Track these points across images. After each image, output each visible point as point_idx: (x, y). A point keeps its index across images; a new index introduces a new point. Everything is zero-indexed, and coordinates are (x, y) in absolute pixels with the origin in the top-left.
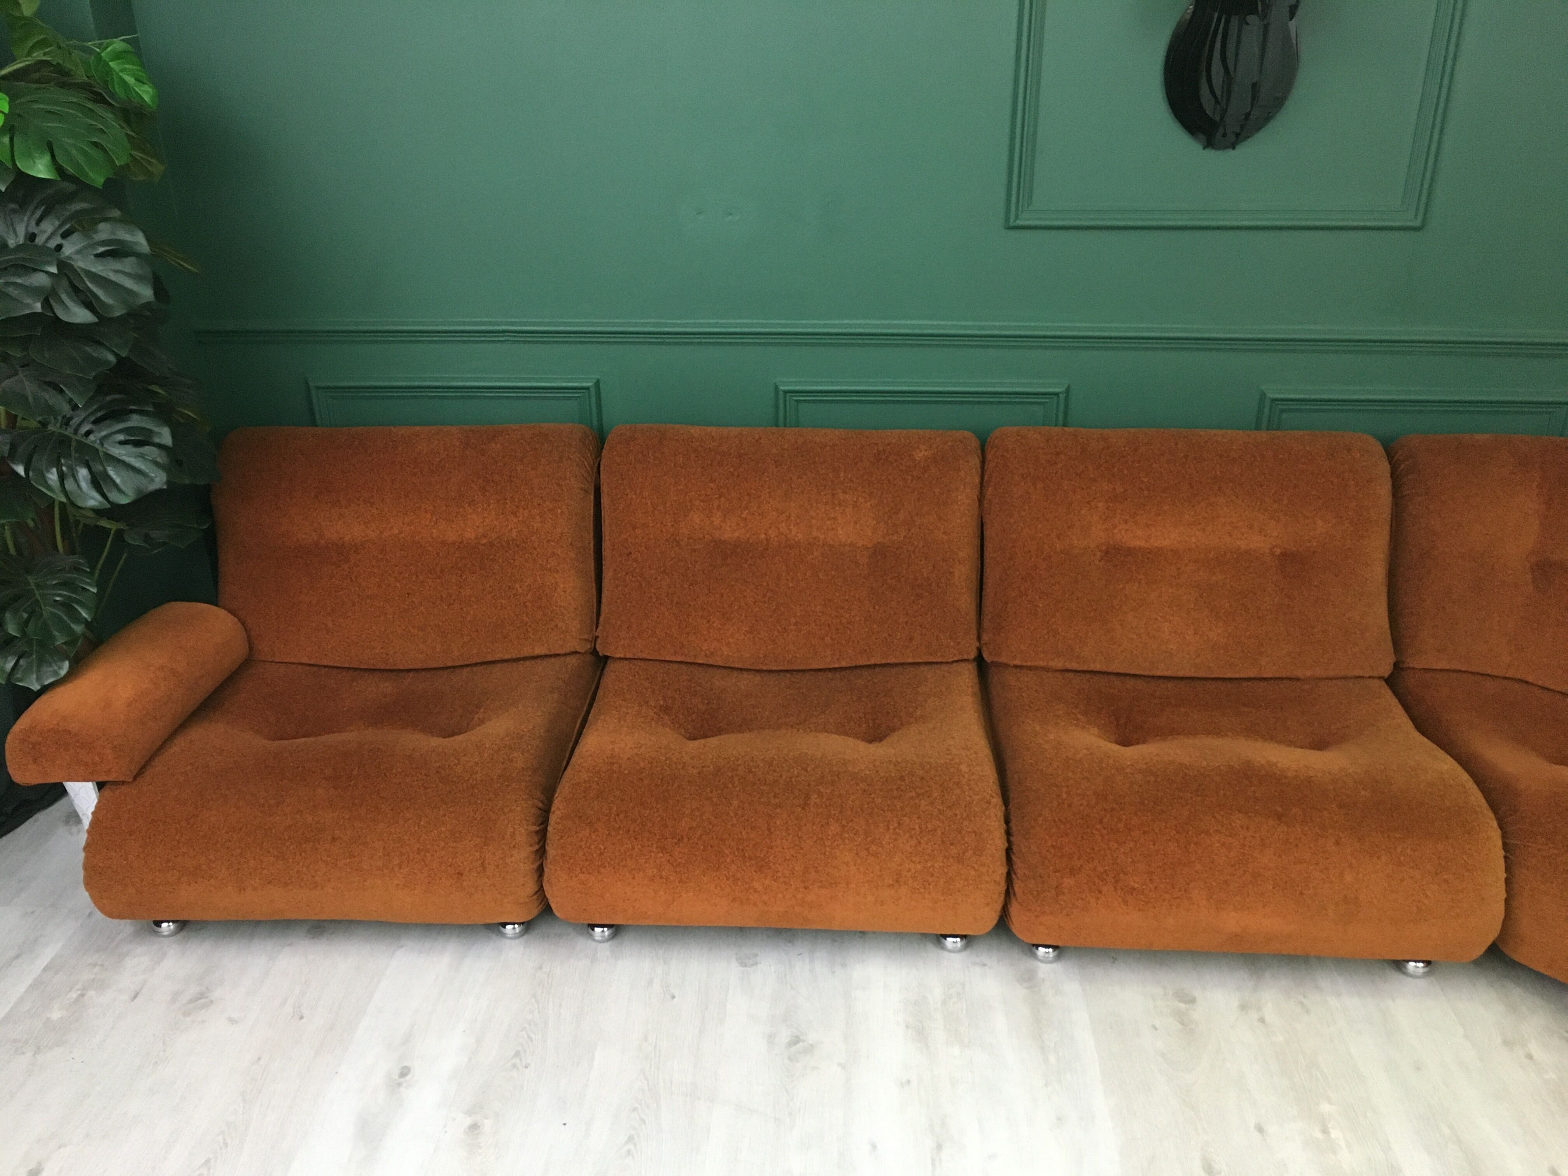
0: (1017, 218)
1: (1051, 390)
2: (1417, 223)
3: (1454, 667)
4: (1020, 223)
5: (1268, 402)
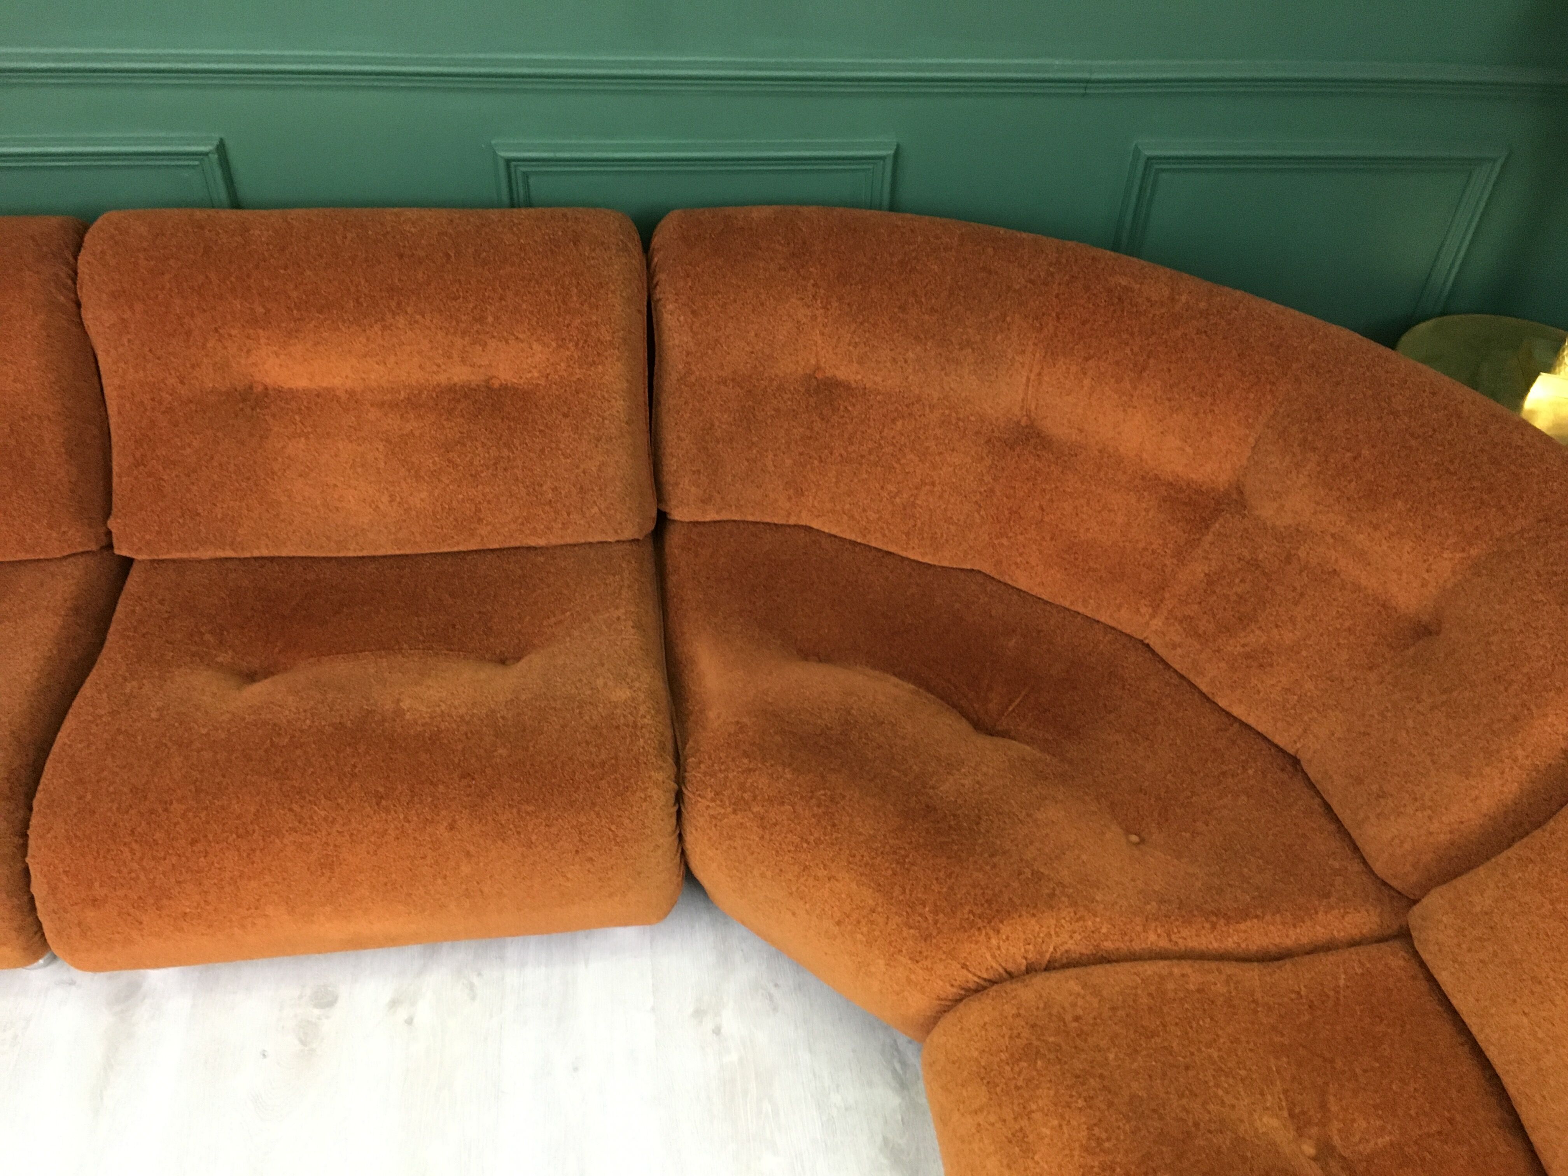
1: (197, 149)
5: (502, 165)
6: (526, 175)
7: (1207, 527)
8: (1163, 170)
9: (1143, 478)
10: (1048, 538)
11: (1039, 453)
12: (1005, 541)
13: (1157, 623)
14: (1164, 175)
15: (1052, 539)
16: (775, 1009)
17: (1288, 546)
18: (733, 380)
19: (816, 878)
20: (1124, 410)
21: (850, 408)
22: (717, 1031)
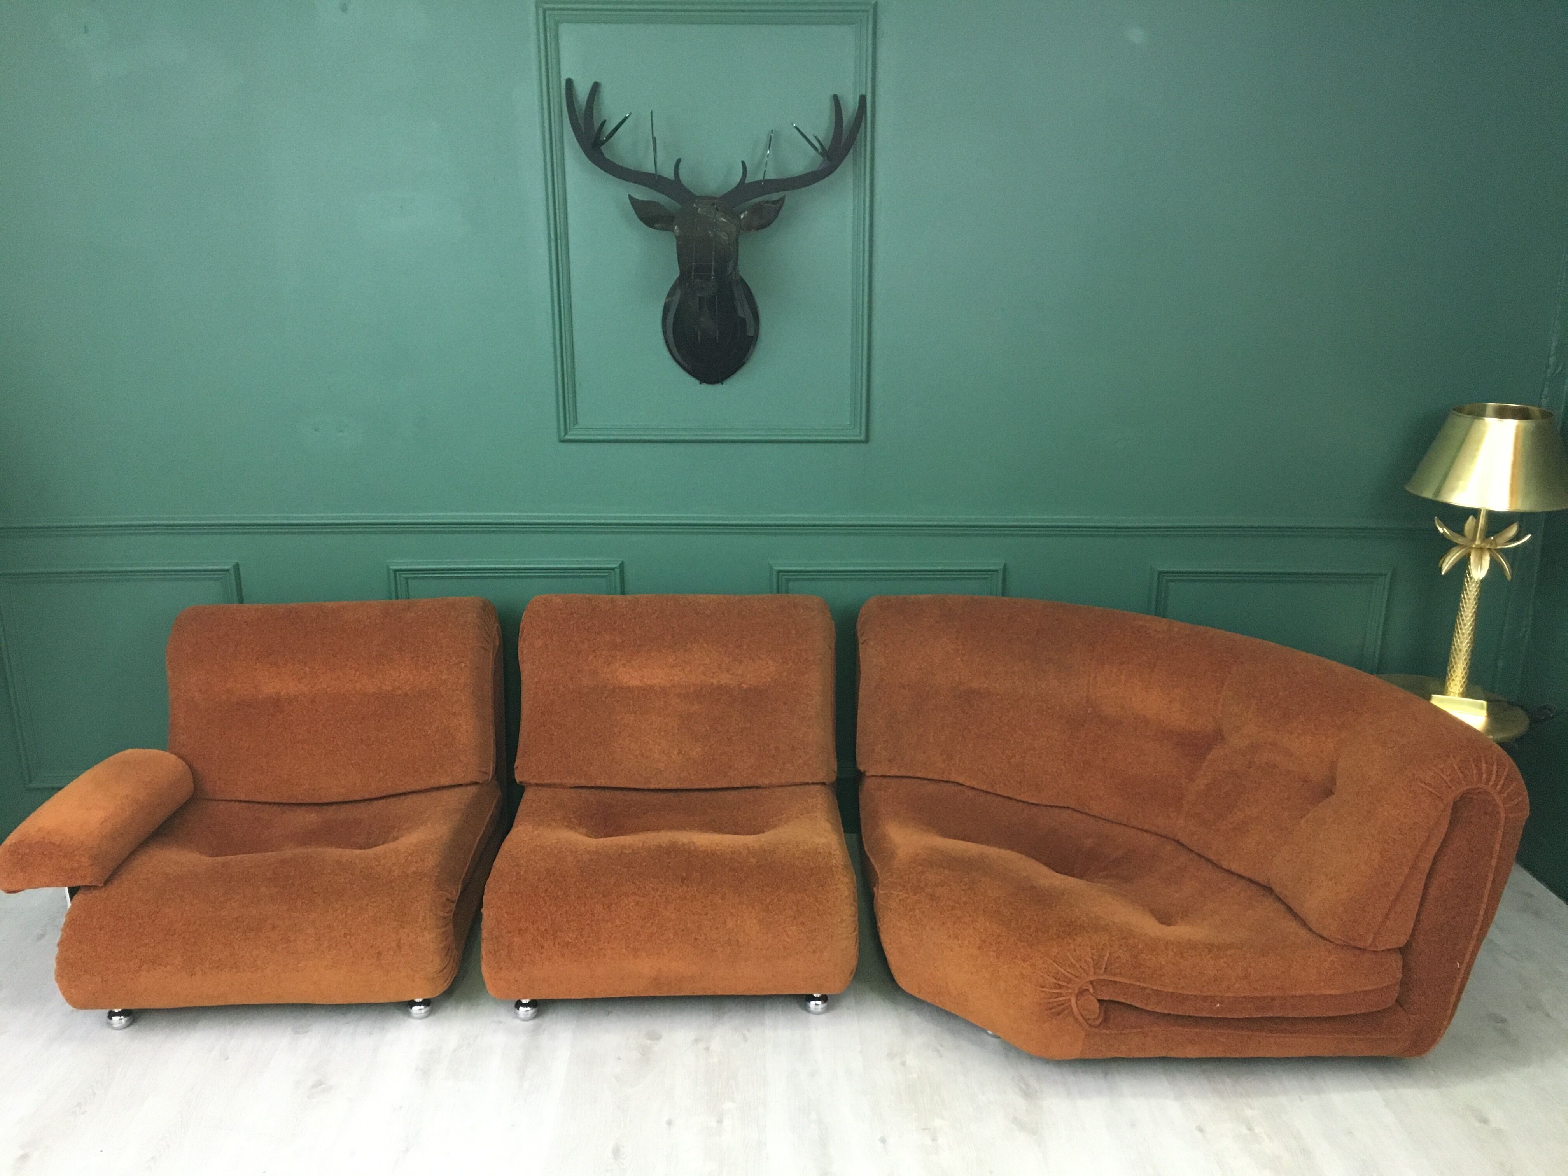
0: (566, 434)
1: (609, 566)
2: (862, 437)
3: (904, 774)
4: (568, 437)
5: (775, 573)
6: (788, 580)
7: (1204, 758)
8: (1171, 581)
9: (1162, 733)
10: (1108, 777)
11: (1099, 726)
12: (1081, 782)
13: (1181, 822)
14: (1171, 584)
15: (1111, 777)
16: (941, 1056)
17: (1249, 757)
18: (909, 685)
19: (965, 923)
20: (1147, 691)
21: (981, 705)
22: (904, 1064)
